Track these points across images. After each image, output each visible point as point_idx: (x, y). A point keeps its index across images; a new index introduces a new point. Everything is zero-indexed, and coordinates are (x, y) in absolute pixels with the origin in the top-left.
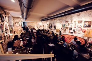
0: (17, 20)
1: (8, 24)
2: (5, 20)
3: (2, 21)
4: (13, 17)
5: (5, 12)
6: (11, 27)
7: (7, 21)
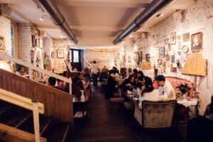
0: (60, 44)
1: (41, 52)
2: (38, 44)
3: (33, 46)
4: (54, 39)
5: (39, 31)
6: (47, 58)
7: (41, 46)
